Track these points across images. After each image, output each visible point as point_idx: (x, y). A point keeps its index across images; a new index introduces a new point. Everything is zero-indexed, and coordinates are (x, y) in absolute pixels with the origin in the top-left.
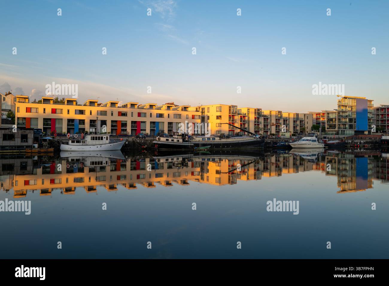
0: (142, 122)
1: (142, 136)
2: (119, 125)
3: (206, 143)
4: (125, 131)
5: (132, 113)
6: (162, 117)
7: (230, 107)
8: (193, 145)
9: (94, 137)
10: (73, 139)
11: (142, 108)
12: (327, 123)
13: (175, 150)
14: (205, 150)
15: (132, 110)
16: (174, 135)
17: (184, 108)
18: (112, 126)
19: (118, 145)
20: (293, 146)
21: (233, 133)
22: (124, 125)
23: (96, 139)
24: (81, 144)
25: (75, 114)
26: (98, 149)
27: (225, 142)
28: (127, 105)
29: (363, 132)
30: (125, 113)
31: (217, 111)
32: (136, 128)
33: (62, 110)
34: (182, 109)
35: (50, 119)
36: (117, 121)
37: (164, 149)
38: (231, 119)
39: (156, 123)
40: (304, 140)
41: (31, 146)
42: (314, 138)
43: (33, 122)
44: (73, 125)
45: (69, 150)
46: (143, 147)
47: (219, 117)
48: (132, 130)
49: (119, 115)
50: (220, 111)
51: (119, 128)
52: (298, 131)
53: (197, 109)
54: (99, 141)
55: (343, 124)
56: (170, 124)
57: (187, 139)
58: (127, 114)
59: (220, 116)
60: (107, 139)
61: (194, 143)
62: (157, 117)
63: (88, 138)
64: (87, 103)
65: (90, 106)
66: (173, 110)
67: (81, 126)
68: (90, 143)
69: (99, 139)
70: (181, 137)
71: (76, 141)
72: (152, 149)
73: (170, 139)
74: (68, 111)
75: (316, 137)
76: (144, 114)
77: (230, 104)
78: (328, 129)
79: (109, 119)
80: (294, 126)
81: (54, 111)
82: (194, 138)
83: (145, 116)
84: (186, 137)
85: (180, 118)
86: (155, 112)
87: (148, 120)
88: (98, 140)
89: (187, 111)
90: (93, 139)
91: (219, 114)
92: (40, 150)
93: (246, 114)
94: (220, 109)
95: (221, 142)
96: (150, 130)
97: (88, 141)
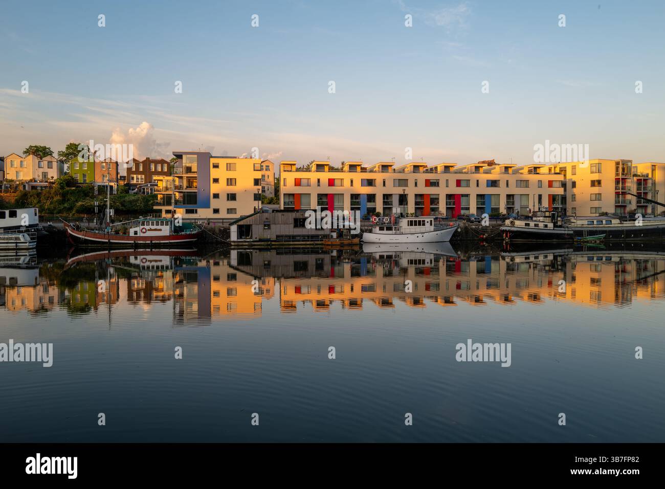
0: (463, 195)
1: (475, 219)
2: (427, 201)
3: (595, 229)
4: (436, 211)
5: (447, 180)
6: (496, 186)
7: (618, 163)
8: (572, 232)
9: (411, 221)
10: (382, 224)
11: (460, 173)
13: (540, 241)
14: (596, 242)
15: (447, 176)
16: (536, 216)
17: (532, 168)
18: (416, 203)
19: (446, 234)
21: (622, 212)
22: (434, 200)
23: (416, 225)
24: (394, 232)
25: (362, 186)
26: (418, 240)
27: (631, 228)
28: (436, 168)
30: (435, 181)
31: (592, 172)
32: (454, 205)
33: (342, 180)
34: (529, 170)
35: (326, 195)
36: (423, 195)
37: (519, 241)
38: (620, 185)
39: (486, 197)
41: (329, 235)
43: (304, 200)
44: (358, 203)
45: (377, 241)
46: (482, 236)
47: (596, 183)
48: (447, 208)
49: (426, 185)
50: (599, 172)
51: (427, 206)
53: (550, 170)
54: (419, 227)
56: (509, 197)
57: (559, 223)
58: (438, 183)
59: (599, 182)
60: (431, 225)
61: (573, 229)
62: (487, 186)
63: (404, 223)
64: (375, 167)
65: (382, 172)
66: (514, 174)
67: (370, 205)
68: (407, 231)
69: (420, 225)
70: (550, 219)
71: (386, 228)
72: (496, 240)
73: (532, 224)
74: (352, 181)
76: (466, 181)
77: (618, 159)
79: (411, 192)
81: (331, 182)
82: (573, 220)
83: (468, 186)
84: (559, 219)
85: (527, 186)
86: (483, 177)
87: (473, 191)
88: (417, 227)
89: (538, 174)
90: (411, 223)
91: (596, 177)
92: (342, 242)
94: (598, 167)
95: (623, 229)
96: (477, 208)
97: (403, 227)
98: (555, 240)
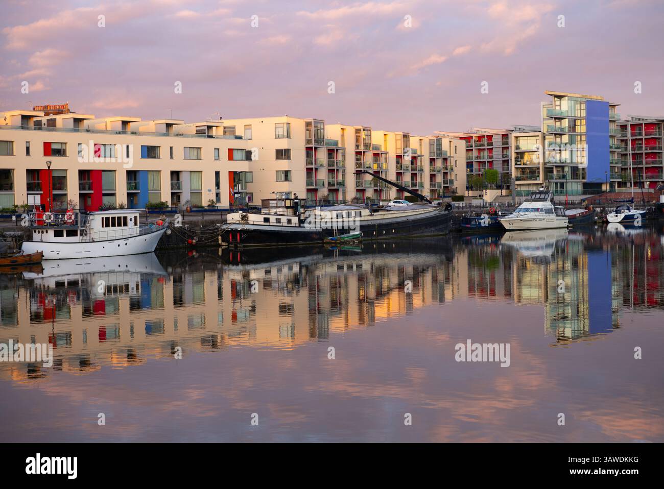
7: (309, 124)
8: (320, 230)
9: (107, 219)
10: (61, 225)
12: (516, 164)
13: (282, 245)
14: (354, 242)
16: (268, 207)
17: (206, 128)
18: (31, 185)
20: (507, 226)
21: (313, 198)
22: (60, 181)
23: (113, 225)
26: (120, 251)
27: (381, 222)
29: (599, 185)
30: (59, 146)
31: (277, 137)
36: (40, 171)
38: (314, 158)
40: (527, 210)
42: (548, 205)
46: (190, 241)
48: (81, 195)
49: (46, 154)
50: (288, 136)
52: (441, 187)
54: (119, 228)
55: (556, 167)
59: (286, 152)
60: (136, 224)
62: (143, 157)
63: (95, 221)
68: (104, 236)
69: (119, 224)
71: (67, 231)
73: (273, 219)
75: (552, 201)
78: (518, 179)
79: (19, 165)
80: (431, 175)
87: (120, 165)
88: (117, 228)
89: (211, 137)
90: (107, 223)
91: (283, 144)
93: (336, 143)
94: (286, 130)
96: (128, 193)
97: (95, 230)
98: (301, 242)
